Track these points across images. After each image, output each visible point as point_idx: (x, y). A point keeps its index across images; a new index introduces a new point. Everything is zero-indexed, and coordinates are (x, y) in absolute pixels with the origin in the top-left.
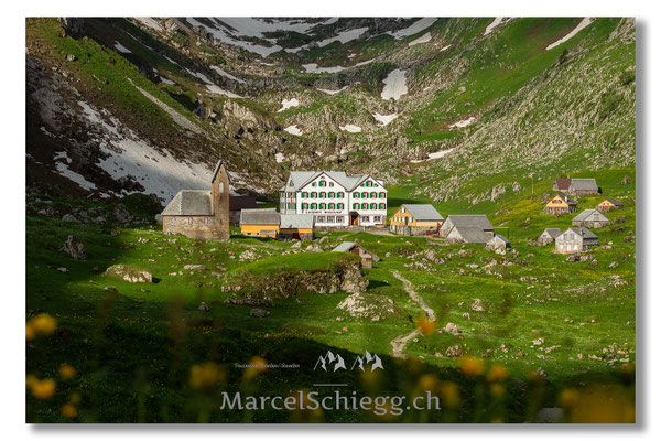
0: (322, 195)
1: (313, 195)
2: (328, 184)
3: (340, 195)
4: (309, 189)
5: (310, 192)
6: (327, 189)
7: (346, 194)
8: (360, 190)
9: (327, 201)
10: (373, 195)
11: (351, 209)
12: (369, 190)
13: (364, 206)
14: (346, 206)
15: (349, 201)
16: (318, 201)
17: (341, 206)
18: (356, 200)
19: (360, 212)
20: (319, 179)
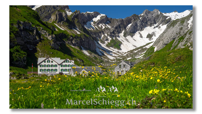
0: (48, 66)
1: (45, 66)
2: (51, 62)
3: (56, 66)
4: (43, 64)
5: (43, 65)
6: (50, 64)
7: (58, 66)
8: (64, 64)
9: (50, 68)
10: (69, 66)
11: (60, 71)
12: (67, 64)
13: (66, 70)
14: (58, 70)
15: (59, 69)
16: (47, 68)
17: (56, 70)
18: (62, 68)
19: (64, 72)
20: (47, 60)
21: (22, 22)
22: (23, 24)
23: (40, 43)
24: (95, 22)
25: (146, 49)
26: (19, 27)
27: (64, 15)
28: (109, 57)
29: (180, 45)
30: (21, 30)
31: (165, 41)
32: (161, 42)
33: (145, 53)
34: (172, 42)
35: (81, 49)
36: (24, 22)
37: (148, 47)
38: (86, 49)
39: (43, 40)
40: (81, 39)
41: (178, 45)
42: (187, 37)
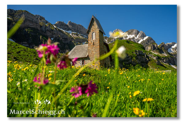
21: (137, 51)
22: (138, 52)
23: (149, 62)
24: (173, 49)
26: (137, 53)
27: (156, 46)
30: (138, 55)
35: (170, 65)
36: (139, 50)
38: (173, 64)
39: (151, 60)
40: (169, 59)
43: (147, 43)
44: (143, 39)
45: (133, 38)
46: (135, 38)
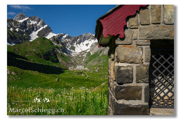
7: (81, 67)
23: (57, 54)
24: (64, 38)
25: (87, 52)
27: (55, 38)
28: (72, 55)
29: (100, 55)
31: (95, 52)
32: (93, 51)
33: (87, 54)
34: (98, 52)
37: (88, 51)
38: (65, 52)
41: (100, 54)
42: (103, 52)
43: (46, 31)
44: (43, 27)
45: (36, 25)
46: (37, 25)
